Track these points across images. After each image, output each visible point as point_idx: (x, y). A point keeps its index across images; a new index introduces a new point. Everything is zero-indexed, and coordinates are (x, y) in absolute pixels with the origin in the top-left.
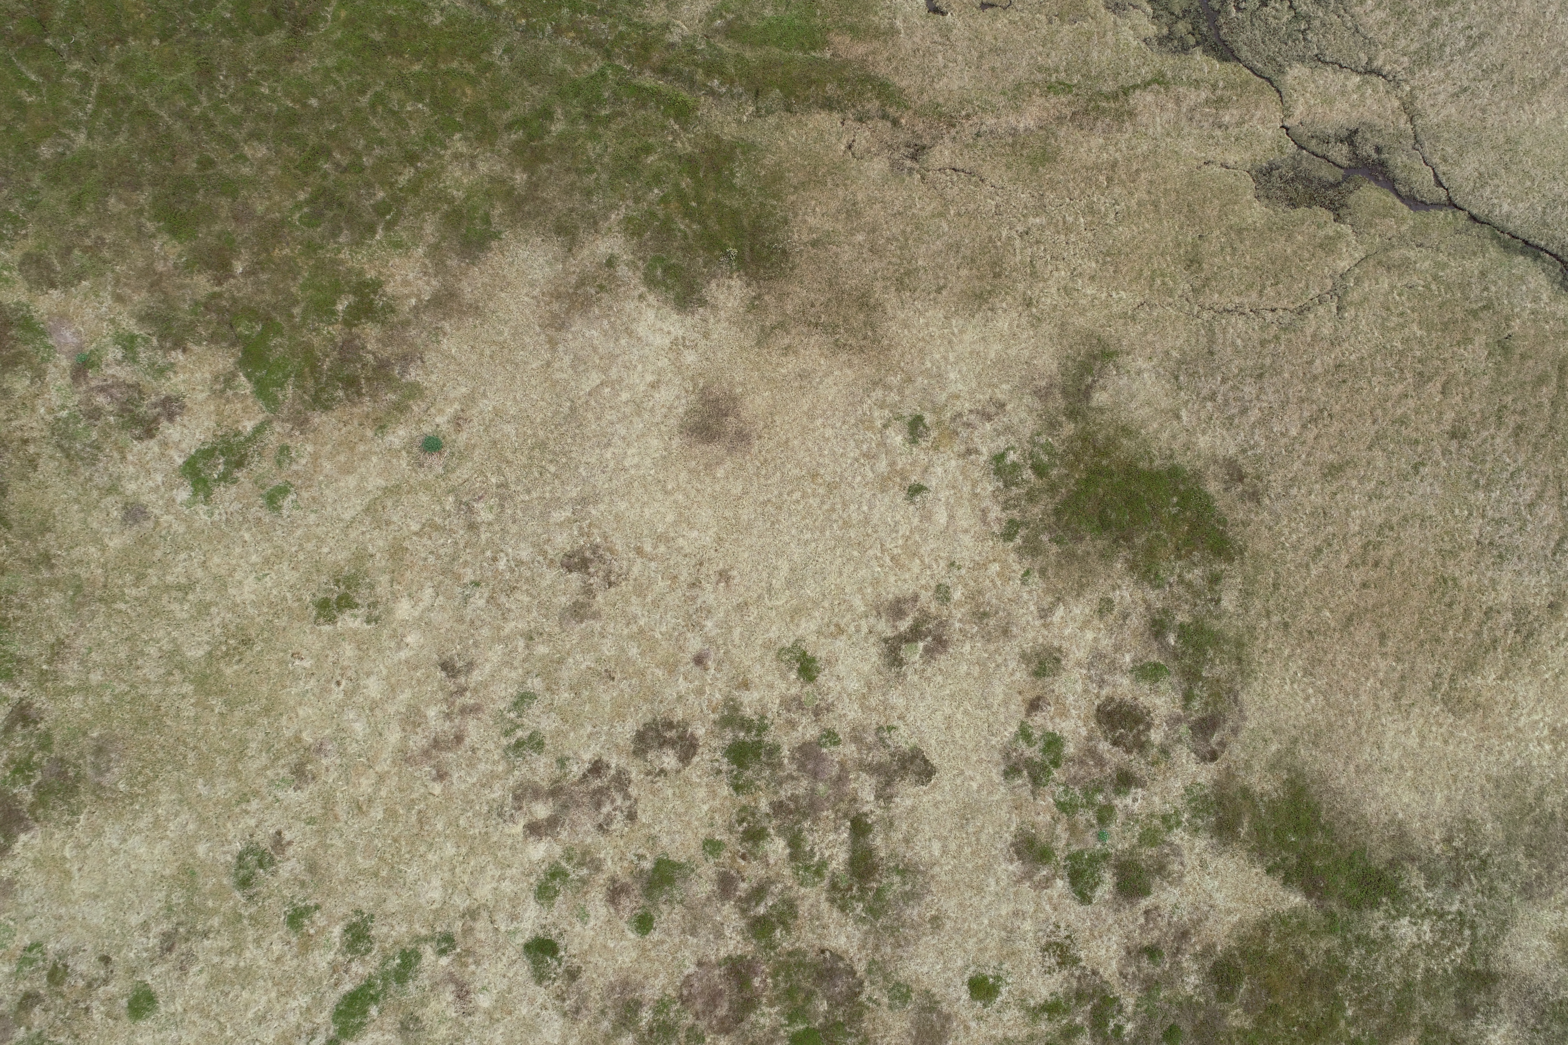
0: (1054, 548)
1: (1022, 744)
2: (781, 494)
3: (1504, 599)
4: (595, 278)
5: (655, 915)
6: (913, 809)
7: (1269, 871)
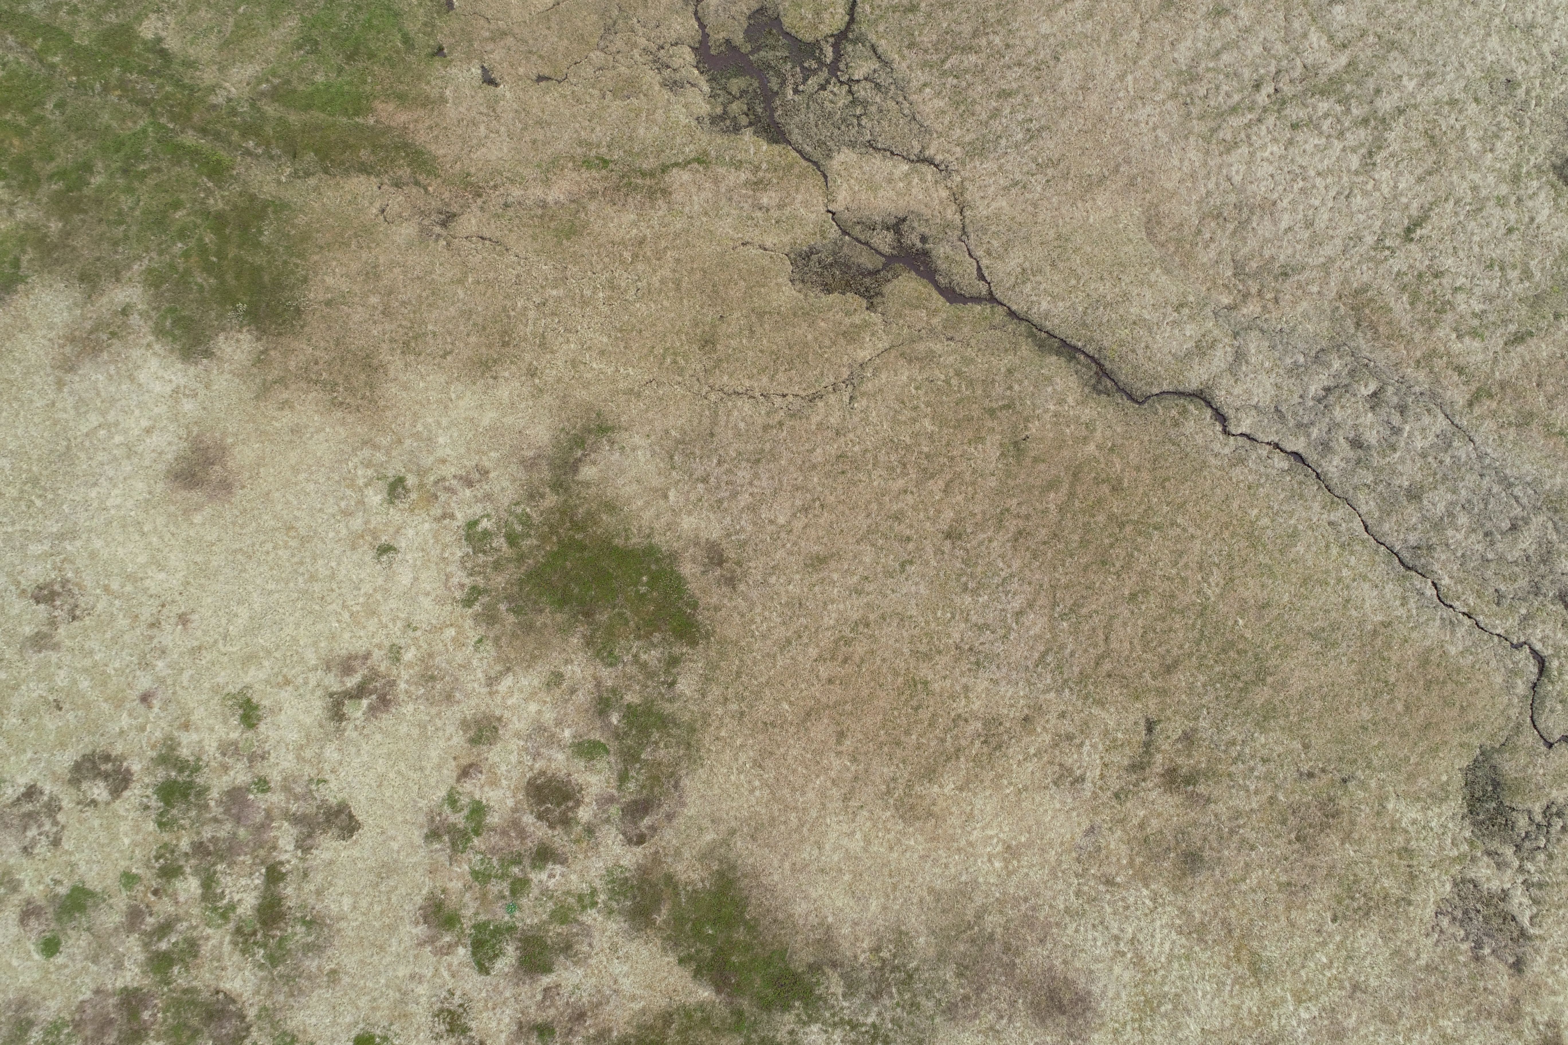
0: (511, 618)
1: (447, 809)
2: (253, 545)
3: (975, 707)
4: (108, 325)
5: (63, 939)
6: (331, 862)
7: (681, 961)
